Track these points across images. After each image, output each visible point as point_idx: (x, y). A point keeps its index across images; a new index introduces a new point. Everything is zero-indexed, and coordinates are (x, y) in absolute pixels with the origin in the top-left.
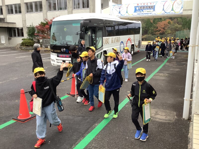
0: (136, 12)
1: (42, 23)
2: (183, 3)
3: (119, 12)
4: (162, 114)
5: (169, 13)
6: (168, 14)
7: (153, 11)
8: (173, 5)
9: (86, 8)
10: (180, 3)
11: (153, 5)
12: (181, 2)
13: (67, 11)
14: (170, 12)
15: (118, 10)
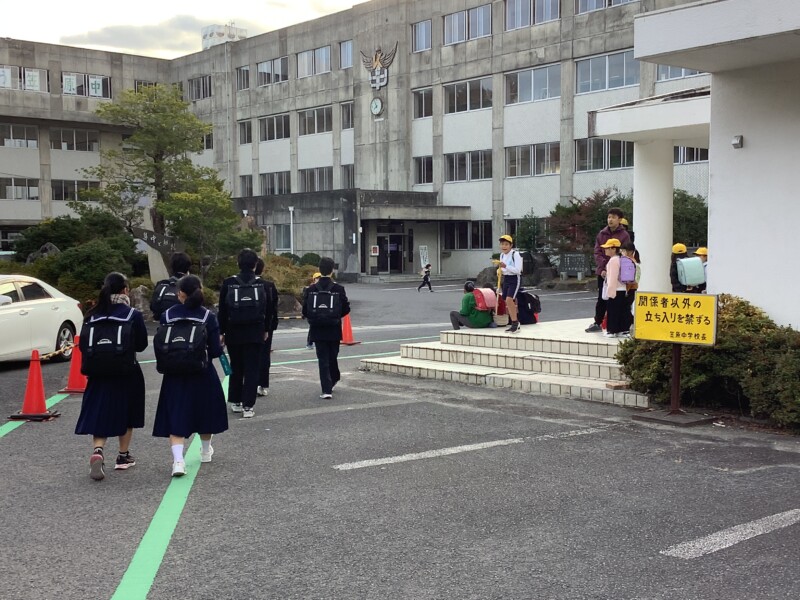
9: (697, 160)
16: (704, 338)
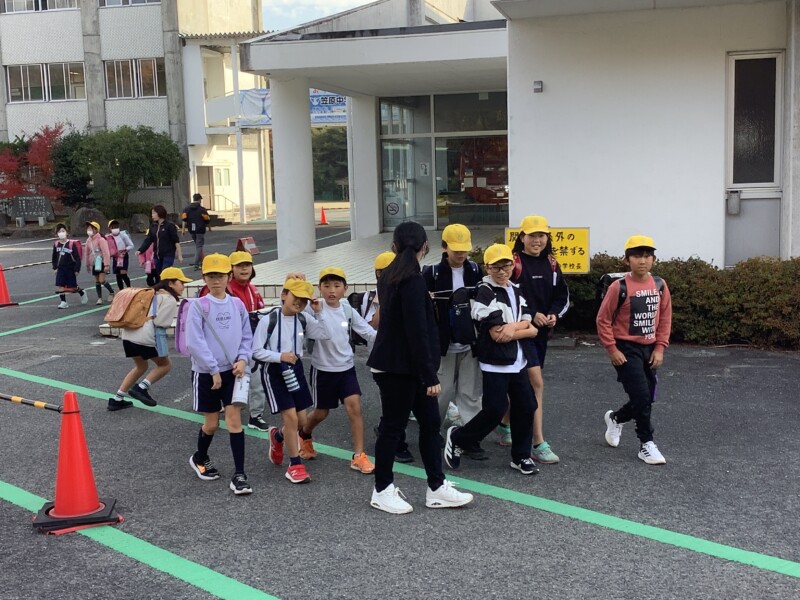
3: (261, 109)
15: (260, 104)
16: (579, 267)
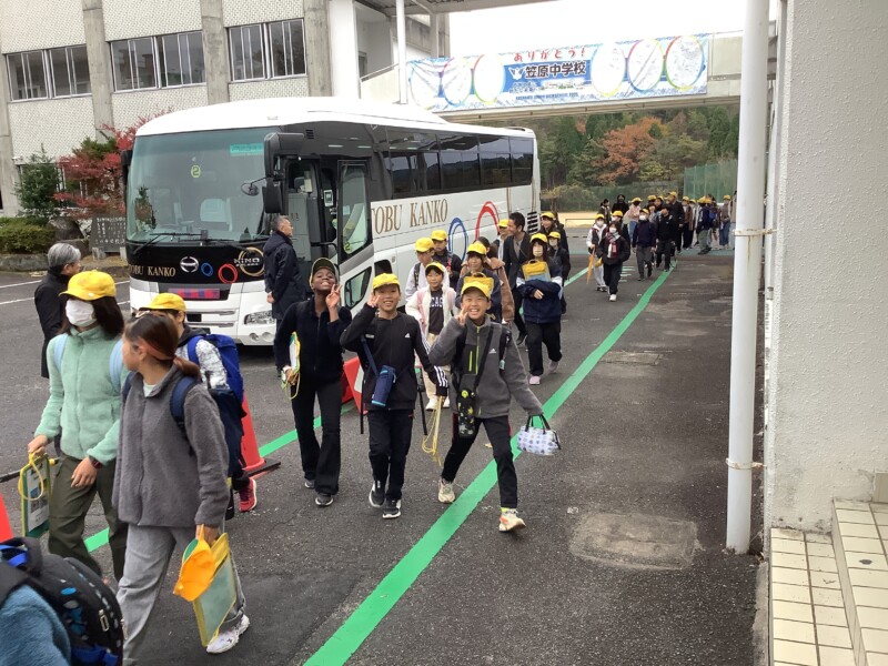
0: (511, 91)
1: (87, 143)
2: (706, 50)
3: (437, 89)
4: (639, 536)
5: (651, 90)
6: (647, 95)
7: (585, 83)
8: (665, 57)
9: (289, 73)
10: (692, 49)
11: (582, 59)
12: (698, 46)
13: (204, 90)
14: (655, 85)
15: (435, 81)
